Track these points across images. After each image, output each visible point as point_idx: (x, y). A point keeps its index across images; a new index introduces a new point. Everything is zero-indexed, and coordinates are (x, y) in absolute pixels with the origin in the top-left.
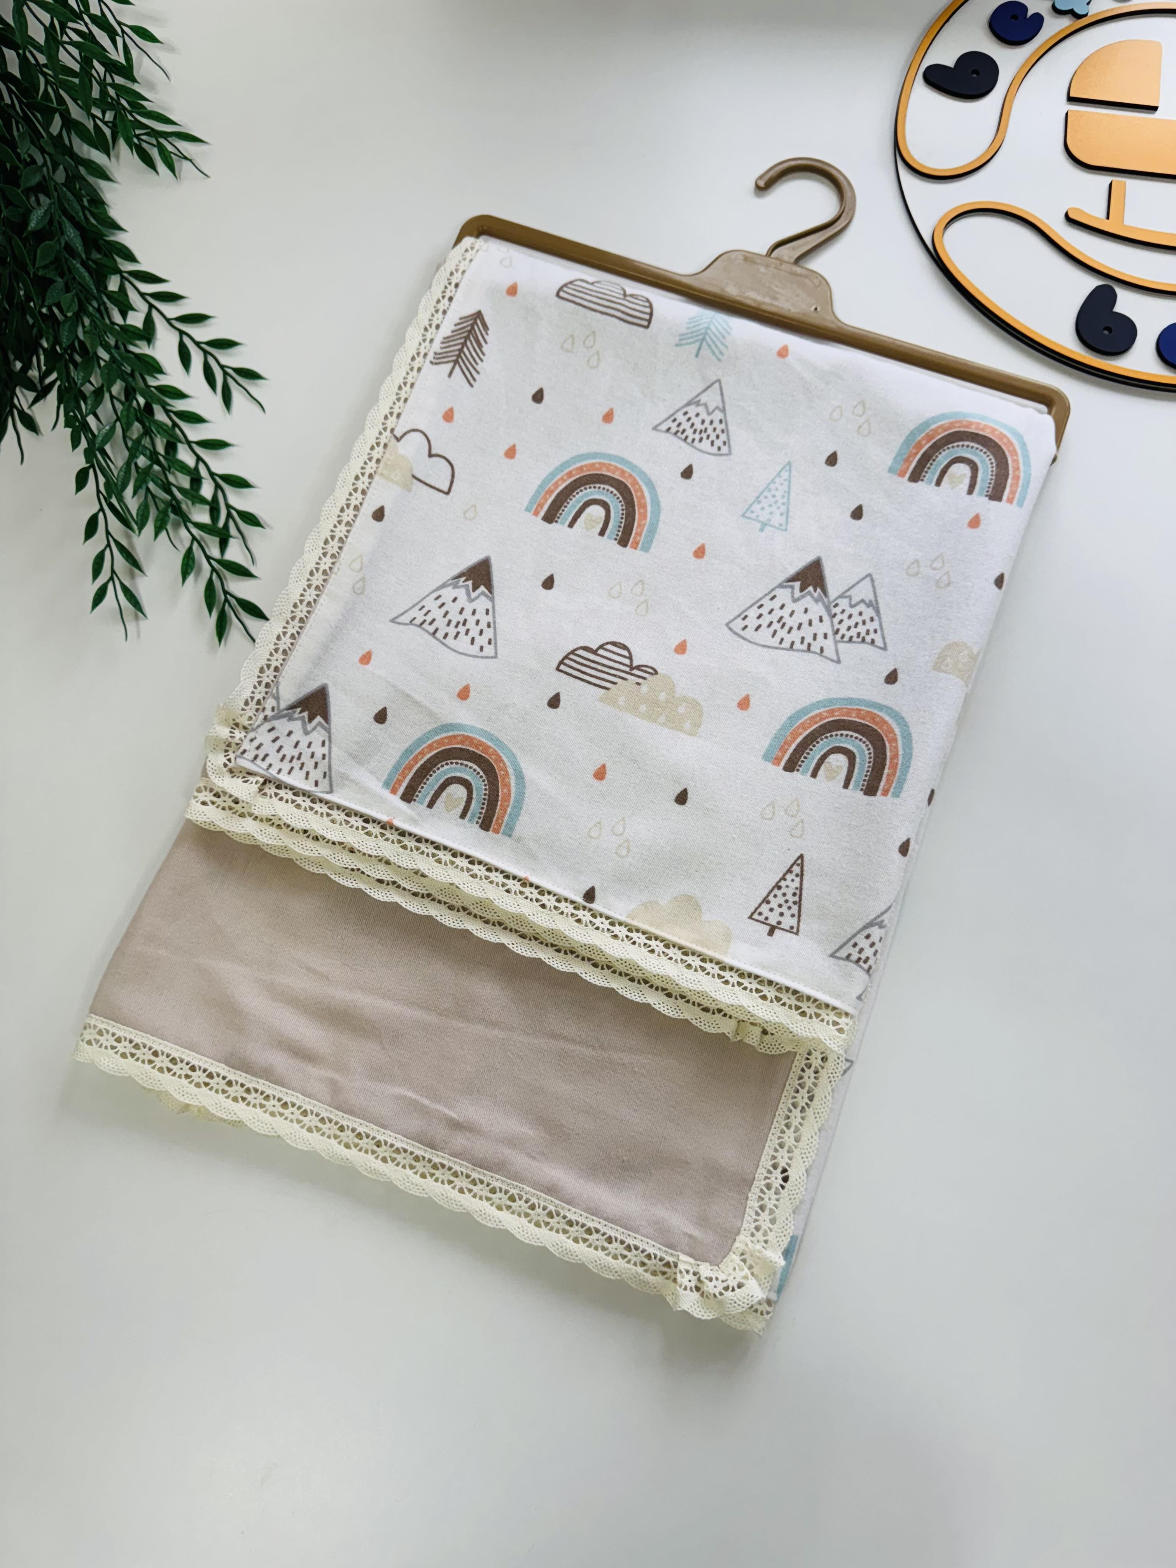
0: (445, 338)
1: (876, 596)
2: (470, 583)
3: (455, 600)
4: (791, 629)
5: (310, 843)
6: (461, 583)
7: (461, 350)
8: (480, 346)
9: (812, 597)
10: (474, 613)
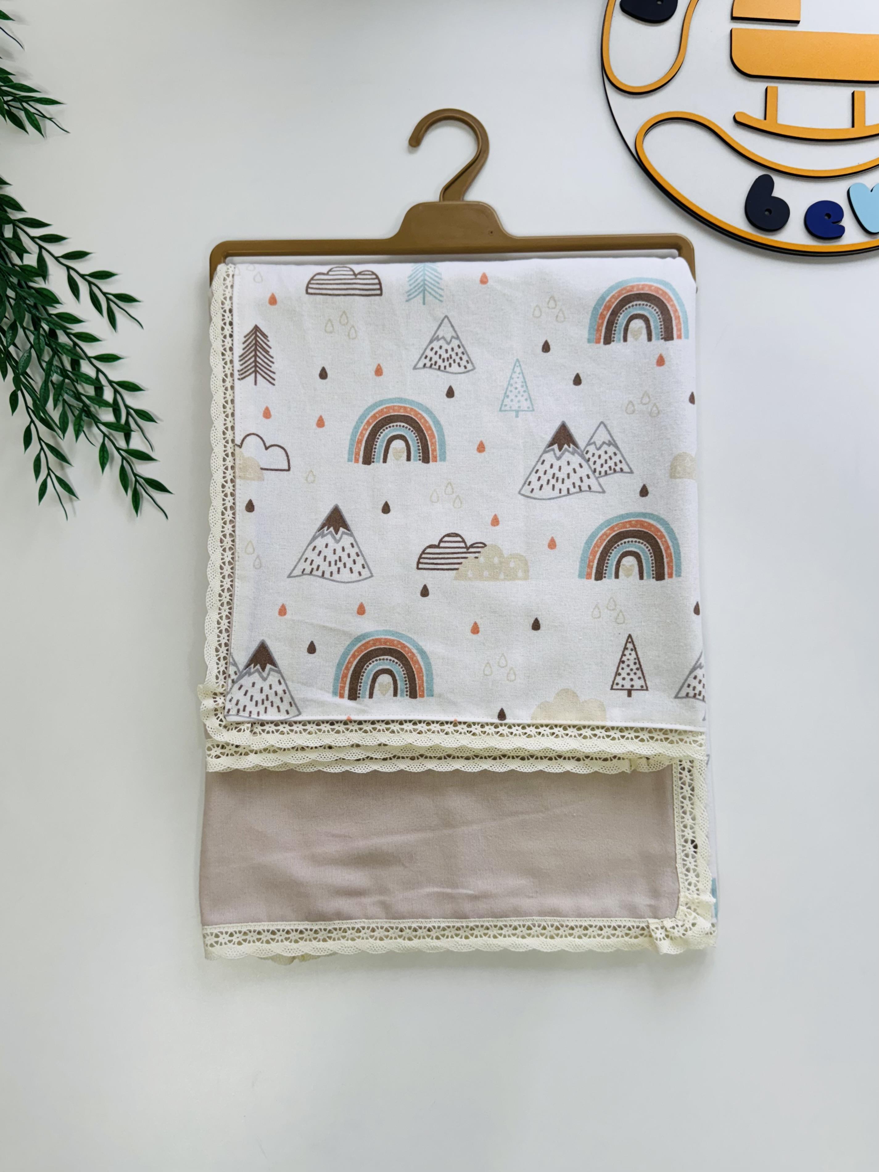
0: (240, 357)
1: (611, 437)
2: (331, 529)
3: (327, 546)
4: (563, 480)
5: (300, 754)
6: (326, 532)
7: (255, 361)
8: (267, 352)
9: (569, 451)
10: (343, 549)
